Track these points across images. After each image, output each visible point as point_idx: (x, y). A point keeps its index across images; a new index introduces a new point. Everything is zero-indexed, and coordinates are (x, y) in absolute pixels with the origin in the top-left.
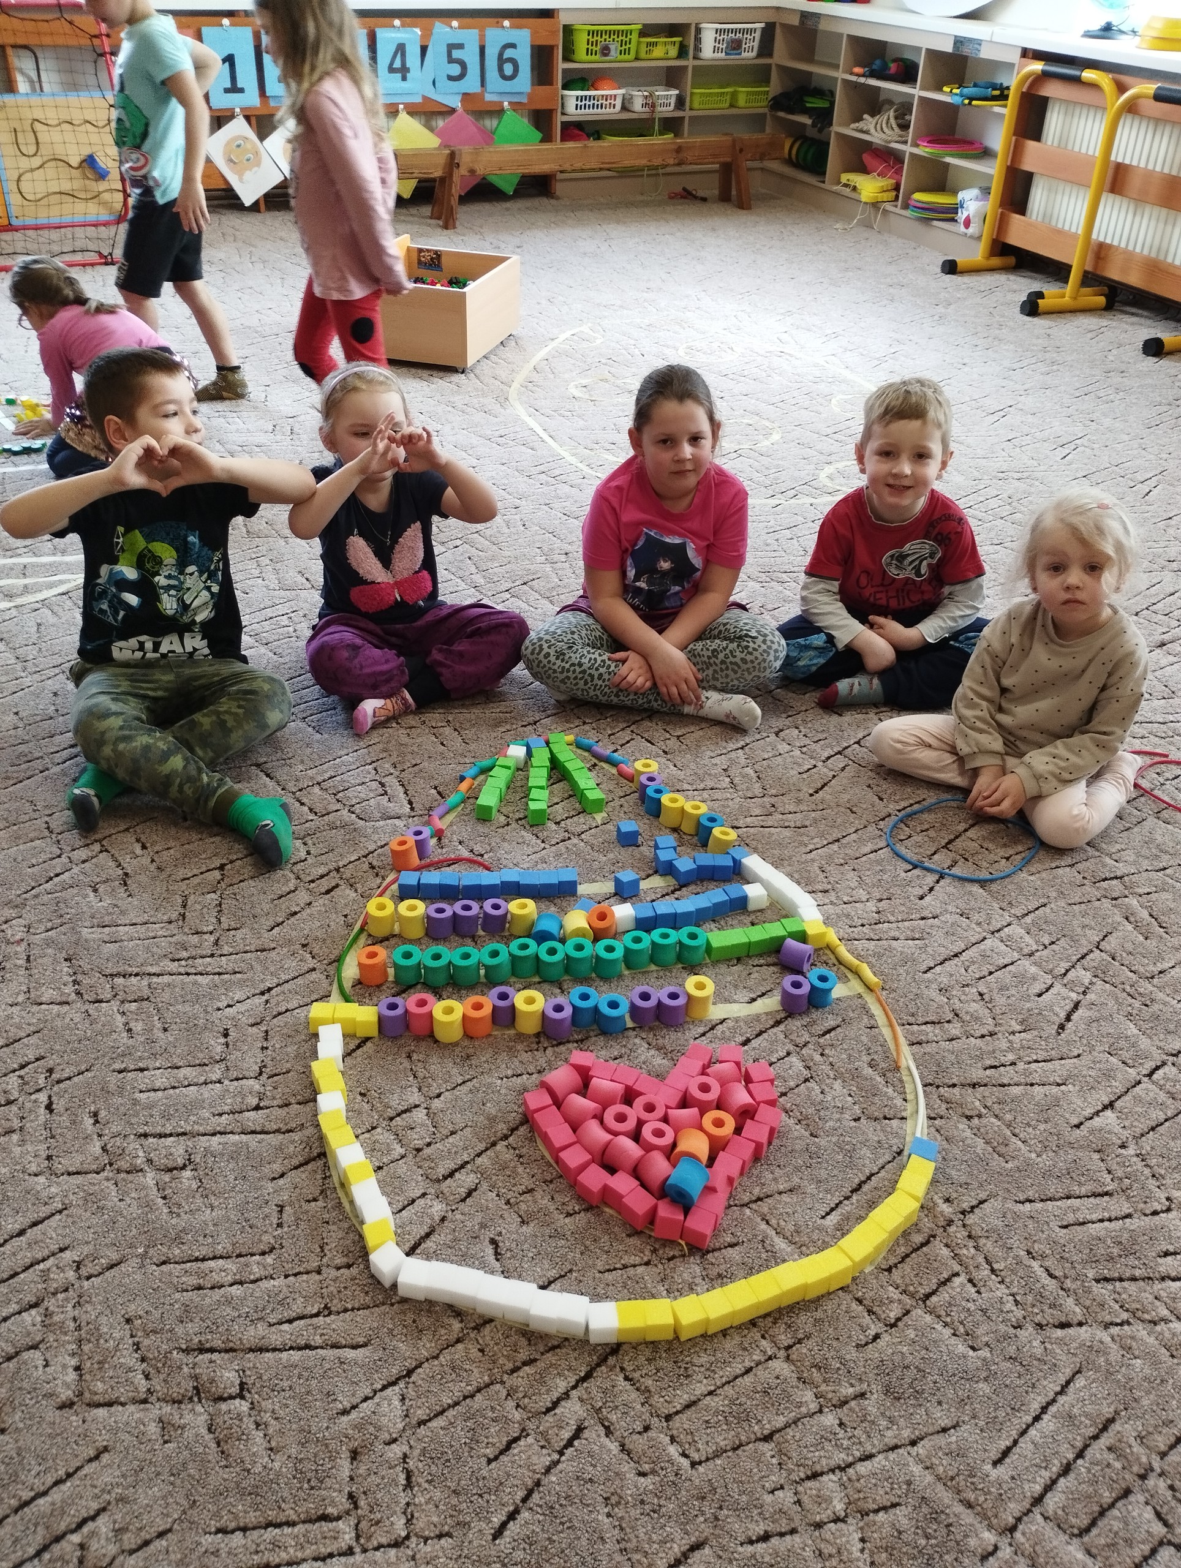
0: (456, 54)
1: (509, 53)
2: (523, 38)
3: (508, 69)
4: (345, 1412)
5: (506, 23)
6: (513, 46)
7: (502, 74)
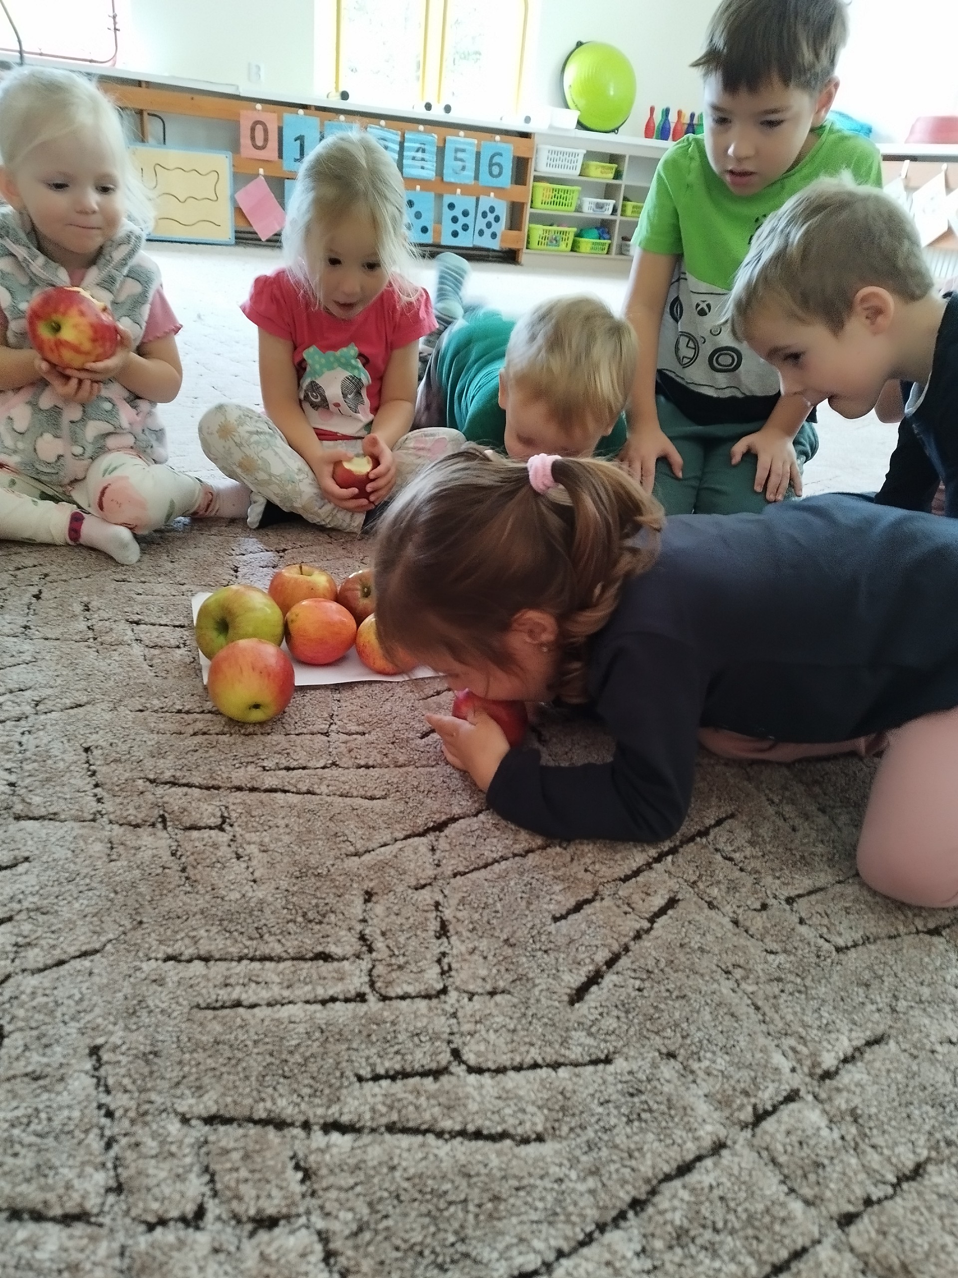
0: (460, 155)
1: (496, 160)
2: (508, 150)
3: (496, 170)
4: (357, 854)
5: (498, 138)
6: (501, 155)
7: (491, 173)
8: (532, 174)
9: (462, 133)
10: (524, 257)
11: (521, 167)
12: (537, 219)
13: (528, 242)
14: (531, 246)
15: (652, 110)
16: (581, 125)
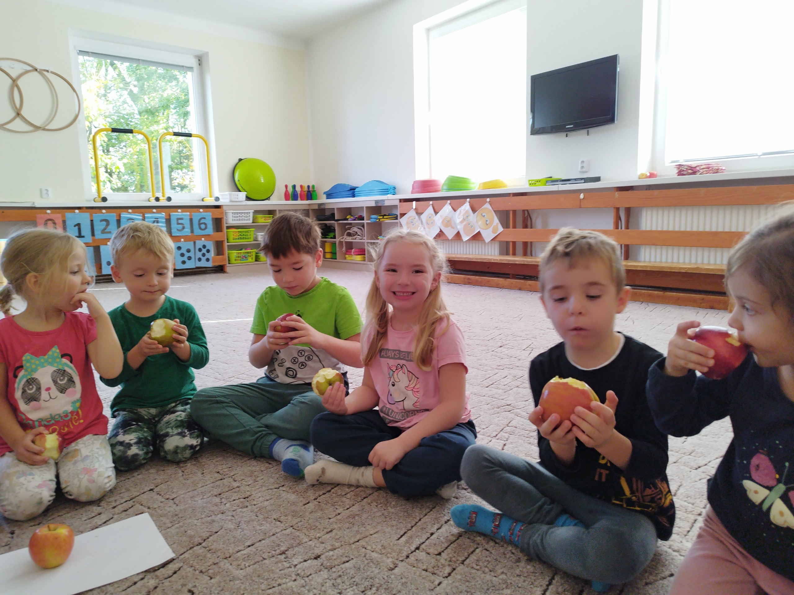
0: (180, 221)
1: (203, 221)
2: (209, 216)
3: (203, 226)
5: (201, 210)
6: (204, 218)
8: (225, 225)
9: (179, 210)
10: (228, 268)
11: (218, 223)
12: (231, 247)
13: (229, 260)
14: (231, 262)
15: (286, 186)
16: (248, 198)
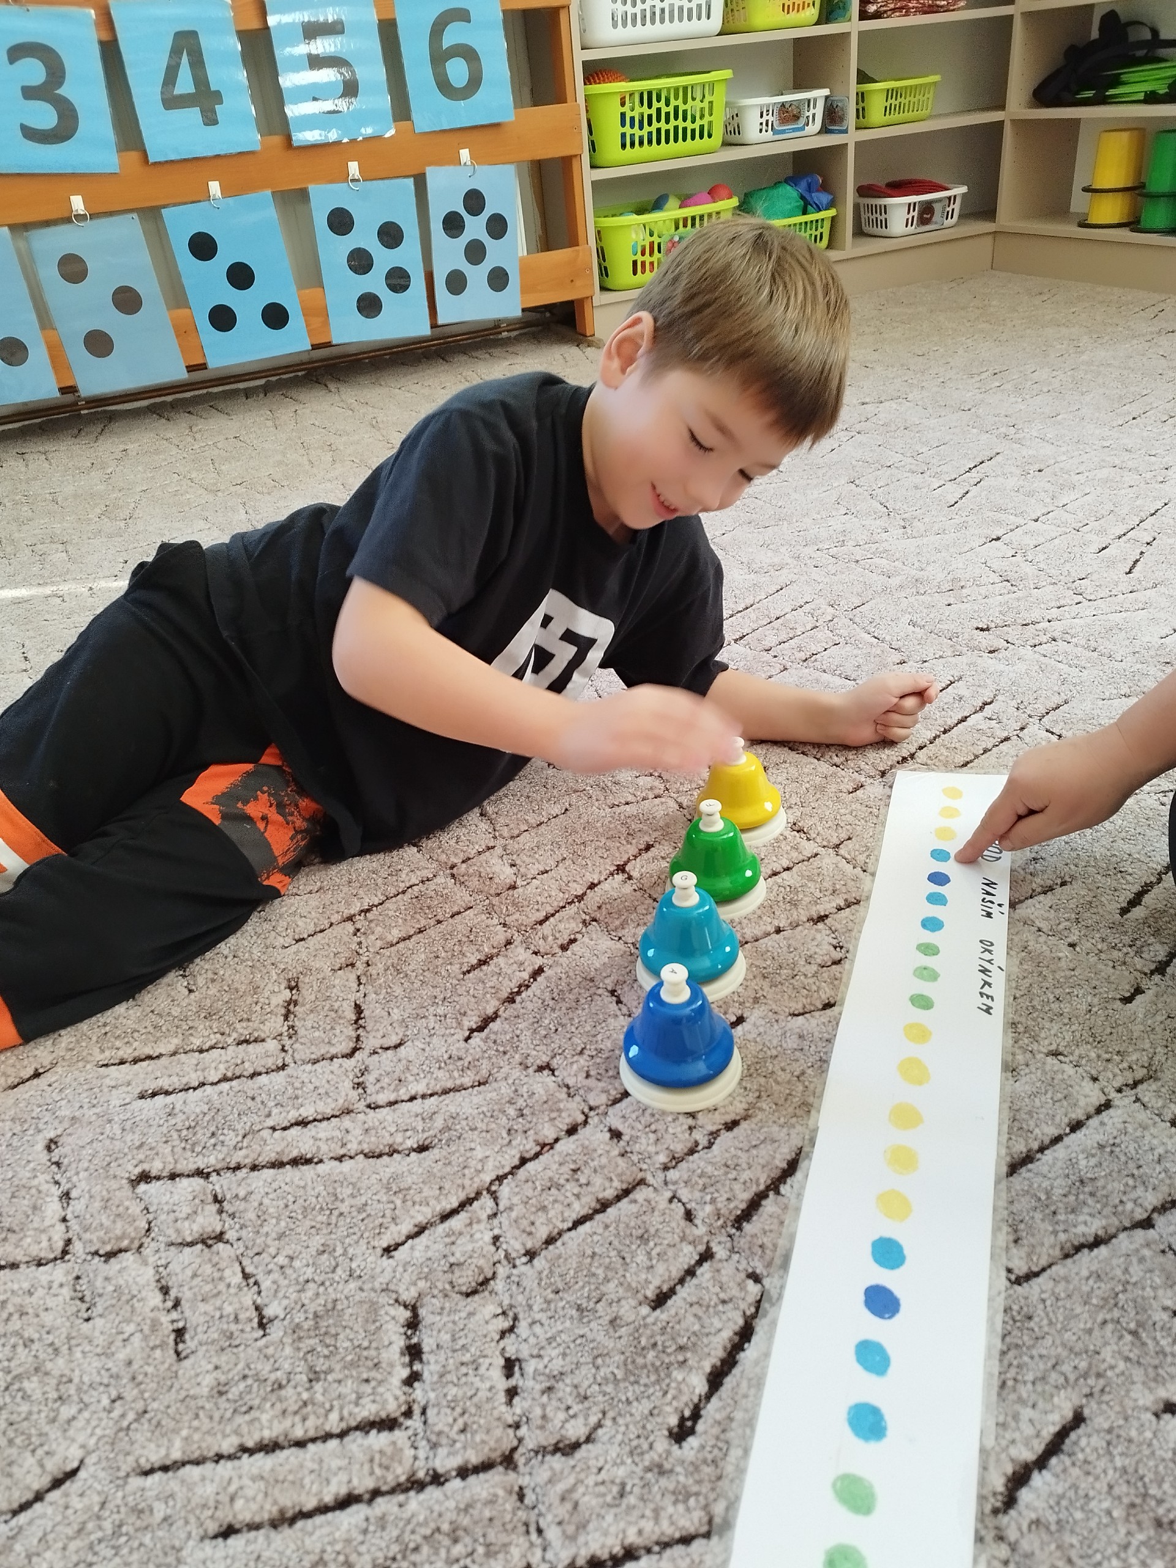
1: (452, 36)
3: (457, 71)
6: (462, 15)
7: (444, 86)
8: (577, 58)
